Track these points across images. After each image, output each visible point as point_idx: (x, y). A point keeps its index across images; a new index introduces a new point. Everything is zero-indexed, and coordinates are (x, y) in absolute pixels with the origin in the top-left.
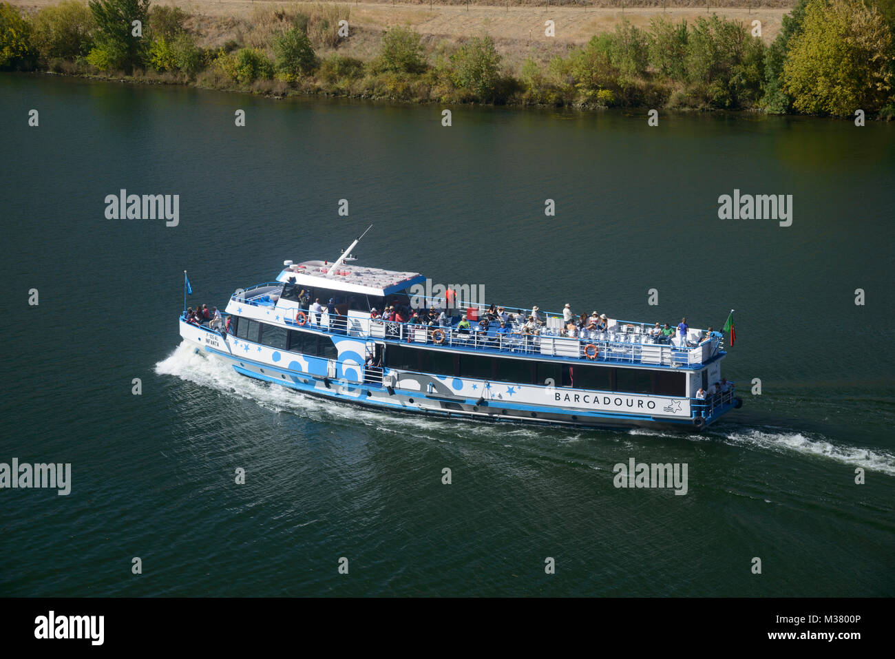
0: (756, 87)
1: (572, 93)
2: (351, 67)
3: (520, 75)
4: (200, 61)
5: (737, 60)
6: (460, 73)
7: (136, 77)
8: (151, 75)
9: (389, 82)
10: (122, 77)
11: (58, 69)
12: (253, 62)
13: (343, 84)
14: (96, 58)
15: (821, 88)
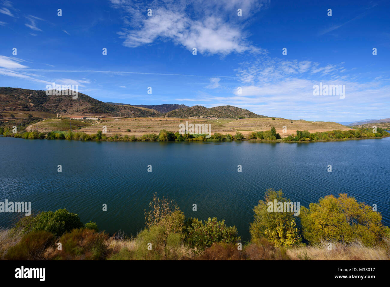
0: (157, 139)
1: (142, 139)
2: (121, 138)
3: (137, 138)
4: (107, 138)
5: (156, 137)
6: (132, 138)
7: (101, 140)
8: (102, 140)
9: (125, 139)
10: (99, 140)
11: (93, 140)
12: (112, 138)
13: (121, 140)
14: (96, 139)
15: (162, 139)
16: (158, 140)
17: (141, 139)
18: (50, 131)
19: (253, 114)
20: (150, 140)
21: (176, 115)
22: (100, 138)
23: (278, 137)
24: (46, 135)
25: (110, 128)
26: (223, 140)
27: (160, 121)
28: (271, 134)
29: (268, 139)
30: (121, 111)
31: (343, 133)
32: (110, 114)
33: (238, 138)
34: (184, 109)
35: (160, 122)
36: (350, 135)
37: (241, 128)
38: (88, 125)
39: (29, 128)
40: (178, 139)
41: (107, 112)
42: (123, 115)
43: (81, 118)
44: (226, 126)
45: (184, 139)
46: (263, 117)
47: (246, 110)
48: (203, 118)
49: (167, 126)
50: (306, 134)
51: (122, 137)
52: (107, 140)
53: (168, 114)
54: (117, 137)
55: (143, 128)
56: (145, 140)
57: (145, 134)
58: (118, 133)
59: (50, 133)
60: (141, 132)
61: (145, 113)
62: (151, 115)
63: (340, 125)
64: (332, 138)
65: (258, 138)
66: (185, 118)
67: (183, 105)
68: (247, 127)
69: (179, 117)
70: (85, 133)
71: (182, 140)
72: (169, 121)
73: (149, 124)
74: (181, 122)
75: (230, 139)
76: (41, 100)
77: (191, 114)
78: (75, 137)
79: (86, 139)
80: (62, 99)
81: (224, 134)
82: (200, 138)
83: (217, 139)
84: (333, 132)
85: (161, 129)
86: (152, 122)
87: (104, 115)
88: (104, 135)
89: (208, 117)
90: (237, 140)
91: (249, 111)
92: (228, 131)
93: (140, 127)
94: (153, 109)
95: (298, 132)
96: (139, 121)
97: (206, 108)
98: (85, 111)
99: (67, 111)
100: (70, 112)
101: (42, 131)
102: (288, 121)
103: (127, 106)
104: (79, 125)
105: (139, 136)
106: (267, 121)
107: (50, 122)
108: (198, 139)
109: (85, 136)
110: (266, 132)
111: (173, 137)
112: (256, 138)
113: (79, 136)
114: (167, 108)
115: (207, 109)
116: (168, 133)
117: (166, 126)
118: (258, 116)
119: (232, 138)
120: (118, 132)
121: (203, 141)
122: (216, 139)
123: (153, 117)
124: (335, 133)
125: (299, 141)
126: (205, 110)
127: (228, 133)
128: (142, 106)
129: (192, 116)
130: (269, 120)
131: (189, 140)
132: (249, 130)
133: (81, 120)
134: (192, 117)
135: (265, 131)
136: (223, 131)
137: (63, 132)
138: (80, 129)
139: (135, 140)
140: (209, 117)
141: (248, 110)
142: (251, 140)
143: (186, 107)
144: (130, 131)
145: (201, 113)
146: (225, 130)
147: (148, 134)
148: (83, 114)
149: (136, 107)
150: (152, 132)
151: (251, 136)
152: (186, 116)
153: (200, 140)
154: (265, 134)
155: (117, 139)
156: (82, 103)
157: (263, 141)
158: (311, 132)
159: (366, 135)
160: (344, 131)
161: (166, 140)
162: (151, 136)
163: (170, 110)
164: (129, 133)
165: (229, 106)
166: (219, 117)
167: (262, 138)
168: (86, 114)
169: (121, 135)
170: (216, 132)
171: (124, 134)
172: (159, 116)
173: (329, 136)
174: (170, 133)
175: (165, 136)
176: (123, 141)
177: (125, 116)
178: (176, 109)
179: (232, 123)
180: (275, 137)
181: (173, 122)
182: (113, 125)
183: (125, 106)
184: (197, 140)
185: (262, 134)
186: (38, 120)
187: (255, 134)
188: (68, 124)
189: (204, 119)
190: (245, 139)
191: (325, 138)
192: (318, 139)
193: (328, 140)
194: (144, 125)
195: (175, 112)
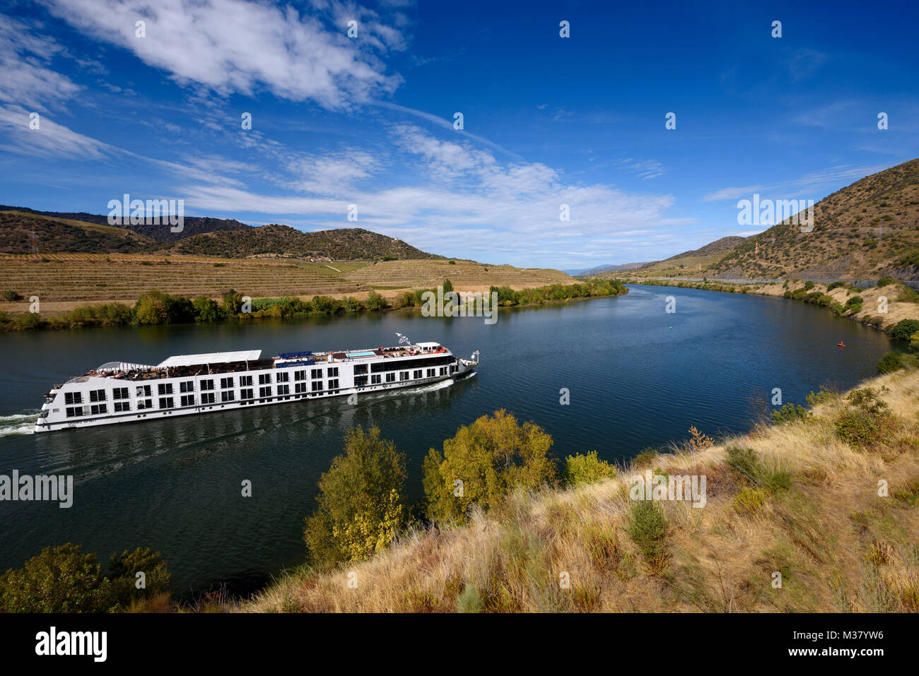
16: (133, 323)
17: (63, 320)
19: (416, 250)
20: (100, 323)
21: (209, 248)
26: (336, 313)
27: (145, 263)
31: (564, 289)
33: (374, 306)
34: (235, 233)
35: (143, 267)
36: (576, 292)
37: (384, 282)
40: (204, 317)
44: (346, 278)
45: (223, 315)
47: (400, 242)
48: (292, 257)
49: (169, 280)
50: (505, 293)
53: (180, 245)
55: (76, 288)
56: (83, 326)
57: (81, 306)
60: (65, 299)
61: (97, 240)
62: (120, 247)
63: (563, 274)
64: (549, 299)
65: (416, 304)
66: (238, 257)
67: (234, 222)
68: (398, 280)
69: (219, 254)
71: (219, 320)
72: (177, 264)
73: (102, 275)
74: (218, 268)
75: (354, 310)
77: (257, 248)
81: (338, 297)
82: (274, 311)
83: (322, 312)
84: (551, 288)
85: (147, 288)
86: (112, 268)
89: (306, 255)
90: (372, 311)
91: (406, 245)
92: (352, 291)
93: (63, 284)
94: (128, 228)
95: (493, 289)
96: (58, 266)
97: (300, 232)
102: (479, 267)
105: (59, 313)
108: (266, 313)
111: (188, 312)
112: (413, 305)
115: (304, 235)
116: (169, 301)
117: (164, 280)
119: (358, 308)
121: (283, 316)
122: (319, 312)
123: (126, 252)
124: (554, 289)
126: (299, 238)
127: (348, 296)
129: (260, 253)
130: (442, 264)
131: (239, 318)
132: (402, 288)
134: (258, 256)
136: (340, 290)
139: (41, 327)
140: (309, 257)
141: (403, 242)
142: (402, 309)
143: (244, 226)
144: (16, 298)
145: (288, 244)
146: (344, 289)
147: (93, 306)
150: (112, 298)
151: (402, 301)
152: (240, 251)
153: (273, 315)
158: (516, 288)
159: (596, 292)
160: (567, 287)
161: (161, 322)
162: (105, 312)
165: (359, 231)
166: (336, 256)
170: (319, 293)
173: (544, 296)
174: (176, 299)
175: (157, 310)
177: (8, 249)
178: (209, 231)
179: (363, 270)
181: (189, 267)
184: (263, 317)
187: (412, 295)
189: (294, 260)
190: (390, 307)
191: (537, 300)
192: (526, 302)
193: (541, 303)
194: (80, 278)
195: (206, 239)
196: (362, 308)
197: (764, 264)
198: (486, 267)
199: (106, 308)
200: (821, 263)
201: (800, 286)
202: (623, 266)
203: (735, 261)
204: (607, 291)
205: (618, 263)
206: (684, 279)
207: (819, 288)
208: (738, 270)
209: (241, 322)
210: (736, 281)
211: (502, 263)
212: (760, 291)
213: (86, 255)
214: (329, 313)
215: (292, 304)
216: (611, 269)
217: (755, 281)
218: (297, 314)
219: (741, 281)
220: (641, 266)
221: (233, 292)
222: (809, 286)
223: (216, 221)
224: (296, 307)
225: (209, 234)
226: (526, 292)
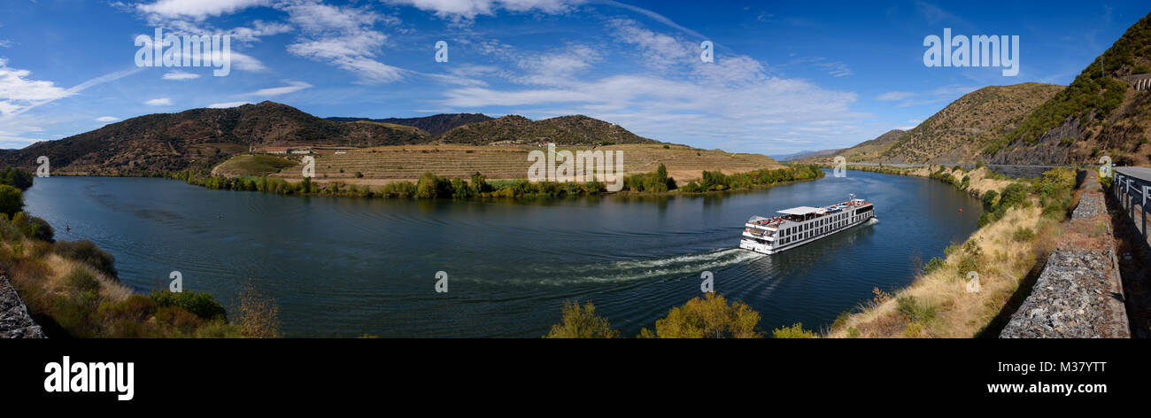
16: (416, 196)
17: (379, 191)
18: (238, 176)
20: (398, 195)
21: (462, 138)
22: (308, 191)
23: (671, 184)
24: (233, 183)
25: (326, 171)
26: (558, 195)
27: (424, 152)
28: (658, 179)
29: (652, 189)
30: (353, 134)
31: (770, 173)
32: (331, 142)
33: (593, 190)
35: (423, 154)
36: (781, 176)
38: (291, 165)
39: (215, 170)
40: (458, 194)
41: (325, 138)
42: (354, 142)
43: (283, 151)
45: (471, 194)
46: (651, 142)
47: (618, 127)
48: (525, 143)
49: (438, 164)
50: (717, 177)
51: (345, 188)
52: (319, 194)
53: (445, 136)
54: (336, 189)
55: (388, 170)
56: (390, 196)
57: (389, 183)
58: (338, 180)
59: (237, 180)
60: (382, 178)
61: (399, 136)
62: (410, 140)
63: (771, 159)
64: (757, 183)
65: (633, 189)
66: (483, 145)
67: (480, 115)
69: (469, 143)
70: (286, 180)
71: (469, 197)
72: (443, 151)
73: (400, 161)
74: (469, 154)
75: (574, 193)
76: (231, 123)
77: (497, 136)
78: (270, 187)
79: (285, 192)
80: (257, 119)
83: (546, 194)
84: (758, 173)
85: (424, 171)
86: (406, 156)
87: (320, 144)
88: (315, 184)
89: (535, 141)
90: (591, 194)
91: (623, 130)
93: (381, 167)
94: (415, 126)
95: (705, 174)
96: (380, 155)
98: (290, 137)
99: (265, 139)
100: (268, 141)
101: (228, 176)
102: (692, 152)
103: (361, 122)
104: (278, 165)
105: (379, 187)
106: (654, 151)
107: (239, 161)
108: (502, 193)
109: (285, 185)
110: (649, 175)
111: (448, 190)
112: (630, 190)
113: (275, 185)
114: (444, 121)
115: (533, 123)
116: (437, 180)
117: (435, 165)
118: (640, 140)
119: (578, 191)
120: (339, 177)
121: (515, 196)
122: (544, 194)
123: (414, 144)
124: (761, 173)
125: (707, 192)
126: (529, 126)
128: (393, 120)
129: (499, 140)
130: (657, 148)
131: (482, 197)
133: (282, 155)
134: (498, 143)
135: (648, 172)
137: (255, 179)
138: (279, 172)
139: (370, 196)
140: (537, 143)
142: (619, 193)
144: (361, 176)
145: (520, 132)
147: (395, 183)
148: (287, 145)
149: (380, 124)
150: (405, 177)
152: (485, 139)
153: (507, 194)
154: (647, 178)
155: (336, 193)
156: (286, 122)
157: (642, 194)
158: (727, 173)
159: (798, 176)
160: (773, 171)
161: (431, 198)
162: (401, 187)
163: (452, 128)
164: (360, 180)
165: (581, 117)
166: (559, 141)
167: (642, 188)
168: (291, 143)
169: (345, 185)
171: (352, 182)
172: (427, 141)
173: (753, 180)
174: (441, 179)
175: (429, 187)
176: (348, 196)
177: (359, 145)
178: (464, 124)
180: (664, 186)
181: (450, 153)
182: (331, 165)
183: (358, 122)
184: (500, 197)
185: (640, 179)
186: (226, 157)
187: (629, 179)
188: (262, 163)
189: (525, 146)
190: (607, 191)
191: (746, 184)
192: (736, 186)
193: (750, 187)
194: (389, 163)
195: (462, 131)
196: (582, 191)
197: (917, 152)
198: (699, 152)
199: (401, 184)
200: (948, 152)
201: (938, 169)
202: (820, 152)
203: (898, 149)
204: (807, 175)
205: (816, 149)
206: (866, 164)
207: (948, 171)
208: (901, 157)
209: (484, 199)
210: (901, 165)
211: (713, 148)
212: (915, 173)
213: (393, 147)
214: (552, 195)
215: (523, 186)
216: (810, 155)
217: (912, 165)
218: (527, 194)
219: (904, 165)
220: (834, 152)
221: (478, 174)
222: (943, 169)
223: (469, 116)
224: (525, 189)
225: (463, 127)
226: (737, 176)
